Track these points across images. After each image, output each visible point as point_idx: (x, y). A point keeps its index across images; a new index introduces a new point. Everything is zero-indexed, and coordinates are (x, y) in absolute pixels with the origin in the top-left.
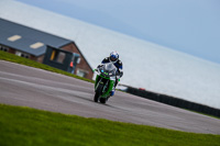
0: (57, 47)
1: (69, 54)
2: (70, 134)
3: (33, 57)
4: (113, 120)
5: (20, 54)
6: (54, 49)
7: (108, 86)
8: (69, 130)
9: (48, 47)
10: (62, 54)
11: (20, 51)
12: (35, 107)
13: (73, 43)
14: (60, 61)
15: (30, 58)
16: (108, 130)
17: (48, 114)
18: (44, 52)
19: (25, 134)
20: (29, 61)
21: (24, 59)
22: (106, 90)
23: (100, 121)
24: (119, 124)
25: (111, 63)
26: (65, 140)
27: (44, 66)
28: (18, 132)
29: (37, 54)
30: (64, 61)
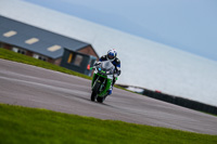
0: (74, 50)
1: (86, 57)
2: (86, 135)
3: (51, 60)
4: (129, 122)
5: (37, 57)
6: (71, 52)
7: (105, 85)
8: (86, 131)
9: (66, 50)
10: (79, 57)
11: (37, 54)
12: (52, 109)
13: (90, 46)
14: (77, 63)
15: (47, 60)
16: (124, 132)
17: (66, 116)
18: (61, 54)
19: (43, 135)
20: (46, 63)
21: (42, 62)
22: (103, 88)
23: (116, 123)
24: (135, 126)
25: (109, 61)
26: (82, 141)
27: (61, 68)
28: (35, 134)
29: (54, 57)
30: (81, 64)
